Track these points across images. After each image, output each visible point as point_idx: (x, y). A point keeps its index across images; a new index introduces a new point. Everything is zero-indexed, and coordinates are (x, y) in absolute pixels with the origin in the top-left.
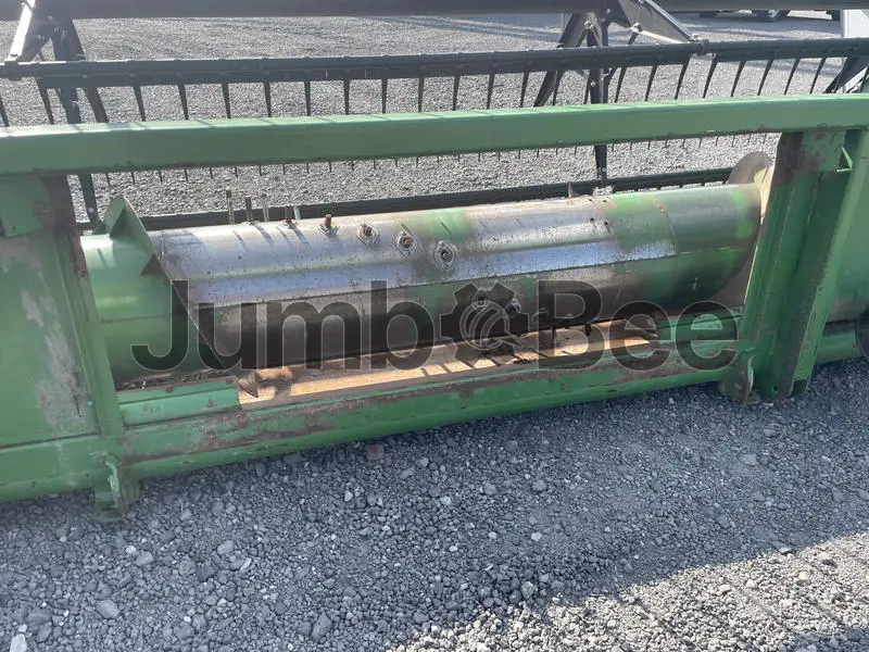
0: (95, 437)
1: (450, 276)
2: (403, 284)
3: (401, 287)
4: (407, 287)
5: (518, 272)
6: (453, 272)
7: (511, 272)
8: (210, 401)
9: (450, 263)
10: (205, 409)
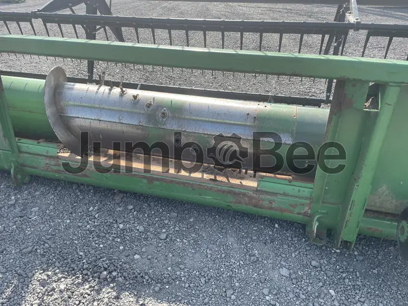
0: (11, 153)
1: (163, 125)
2: (141, 124)
3: (140, 125)
4: (142, 126)
5: (197, 132)
6: (165, 124)
7: (194, 131)
8: (47, 151)
9: (164, 120)
10: (45, 154)
